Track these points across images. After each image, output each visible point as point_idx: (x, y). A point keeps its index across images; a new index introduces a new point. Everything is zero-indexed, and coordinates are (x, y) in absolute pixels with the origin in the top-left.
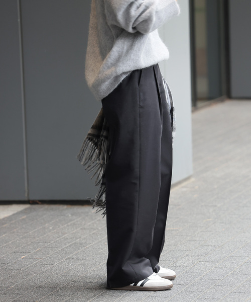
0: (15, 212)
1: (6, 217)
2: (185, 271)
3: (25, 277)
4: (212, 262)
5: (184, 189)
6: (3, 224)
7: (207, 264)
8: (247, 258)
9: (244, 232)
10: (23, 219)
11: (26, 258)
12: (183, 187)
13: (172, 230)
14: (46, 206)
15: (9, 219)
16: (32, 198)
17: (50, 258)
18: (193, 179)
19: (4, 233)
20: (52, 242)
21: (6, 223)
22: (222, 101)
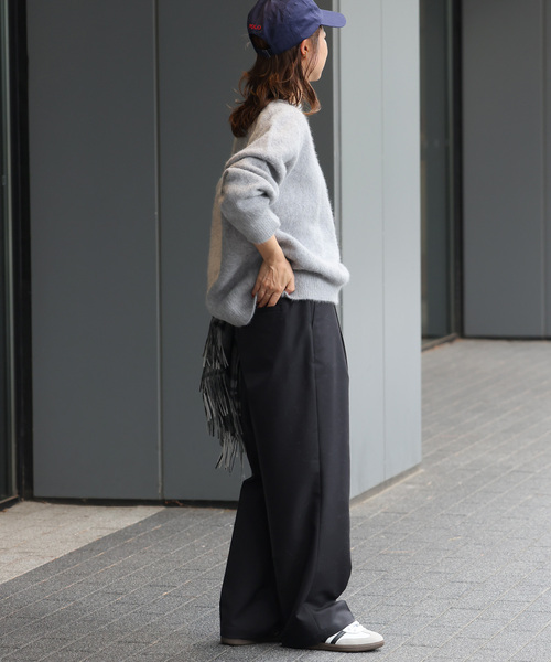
0: (143, 518)
1: (130, 527)
2: (430, 623)
3: (173, 627)
4: (471, 609)
5: (410, 487)
6: (126, 538)
7: (463, 612)
8: (527, 604)
9: (516, 561)
10: (157, 530)
11: (170, 595)
12: (407, 483)
13: (399, 555)
14: (191, 510)
15: (135, 529)
16: (168, 496)
17: (209, 597)
18: (421, 470)
19: (131, 553)
20: (208, 570)
21: (130, 537)
22: (451, 341)
